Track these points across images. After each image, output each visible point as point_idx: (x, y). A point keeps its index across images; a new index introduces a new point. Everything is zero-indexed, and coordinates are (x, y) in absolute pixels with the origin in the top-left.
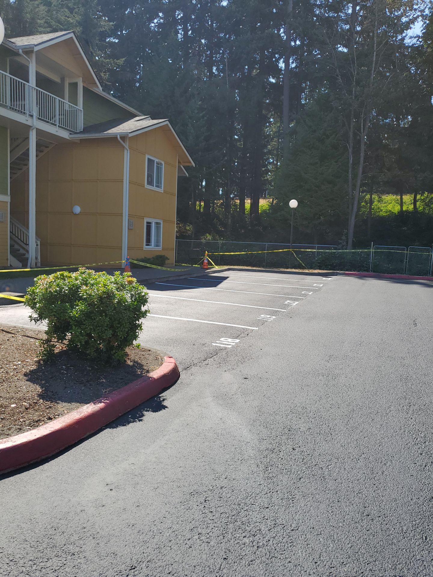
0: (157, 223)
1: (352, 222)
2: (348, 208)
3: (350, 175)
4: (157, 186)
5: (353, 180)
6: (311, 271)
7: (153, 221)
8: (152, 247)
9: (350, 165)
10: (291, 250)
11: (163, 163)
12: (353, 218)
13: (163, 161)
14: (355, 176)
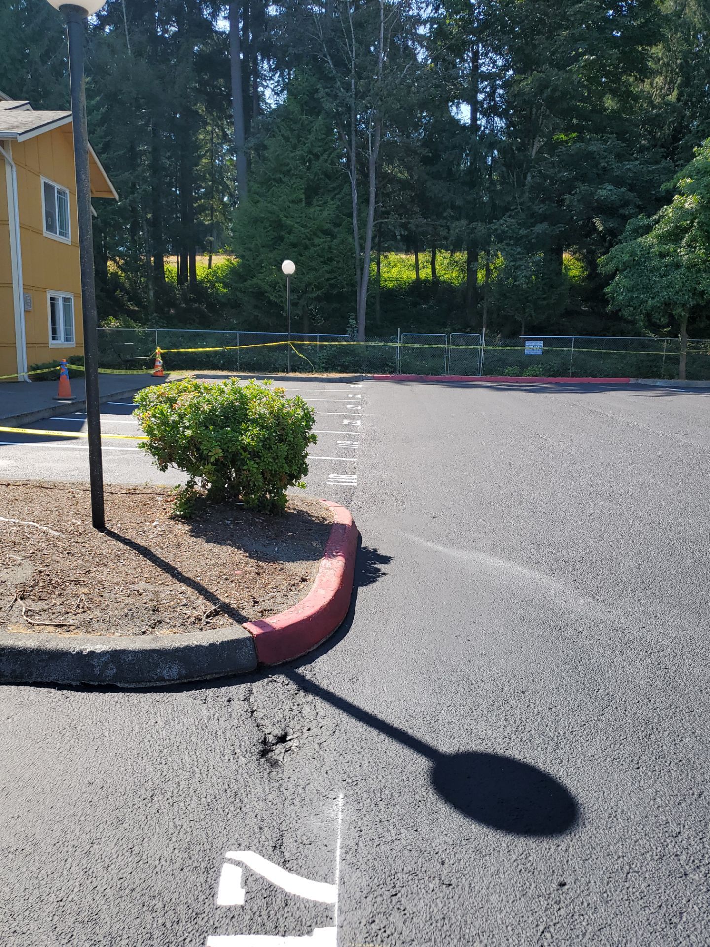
0: (65, 299)
1: (363, 296)
2: (356, 274)
3: (355, 222)
4: (61, 234)
5: (360, 229)
6: (326, 375)
7: (60, 296)
8: (61, 342)
9: (355, 206)
10: (289, 342)
11: (67, 192)
12: (364, 290)
13: (68, 188)
14: (363, 224)
